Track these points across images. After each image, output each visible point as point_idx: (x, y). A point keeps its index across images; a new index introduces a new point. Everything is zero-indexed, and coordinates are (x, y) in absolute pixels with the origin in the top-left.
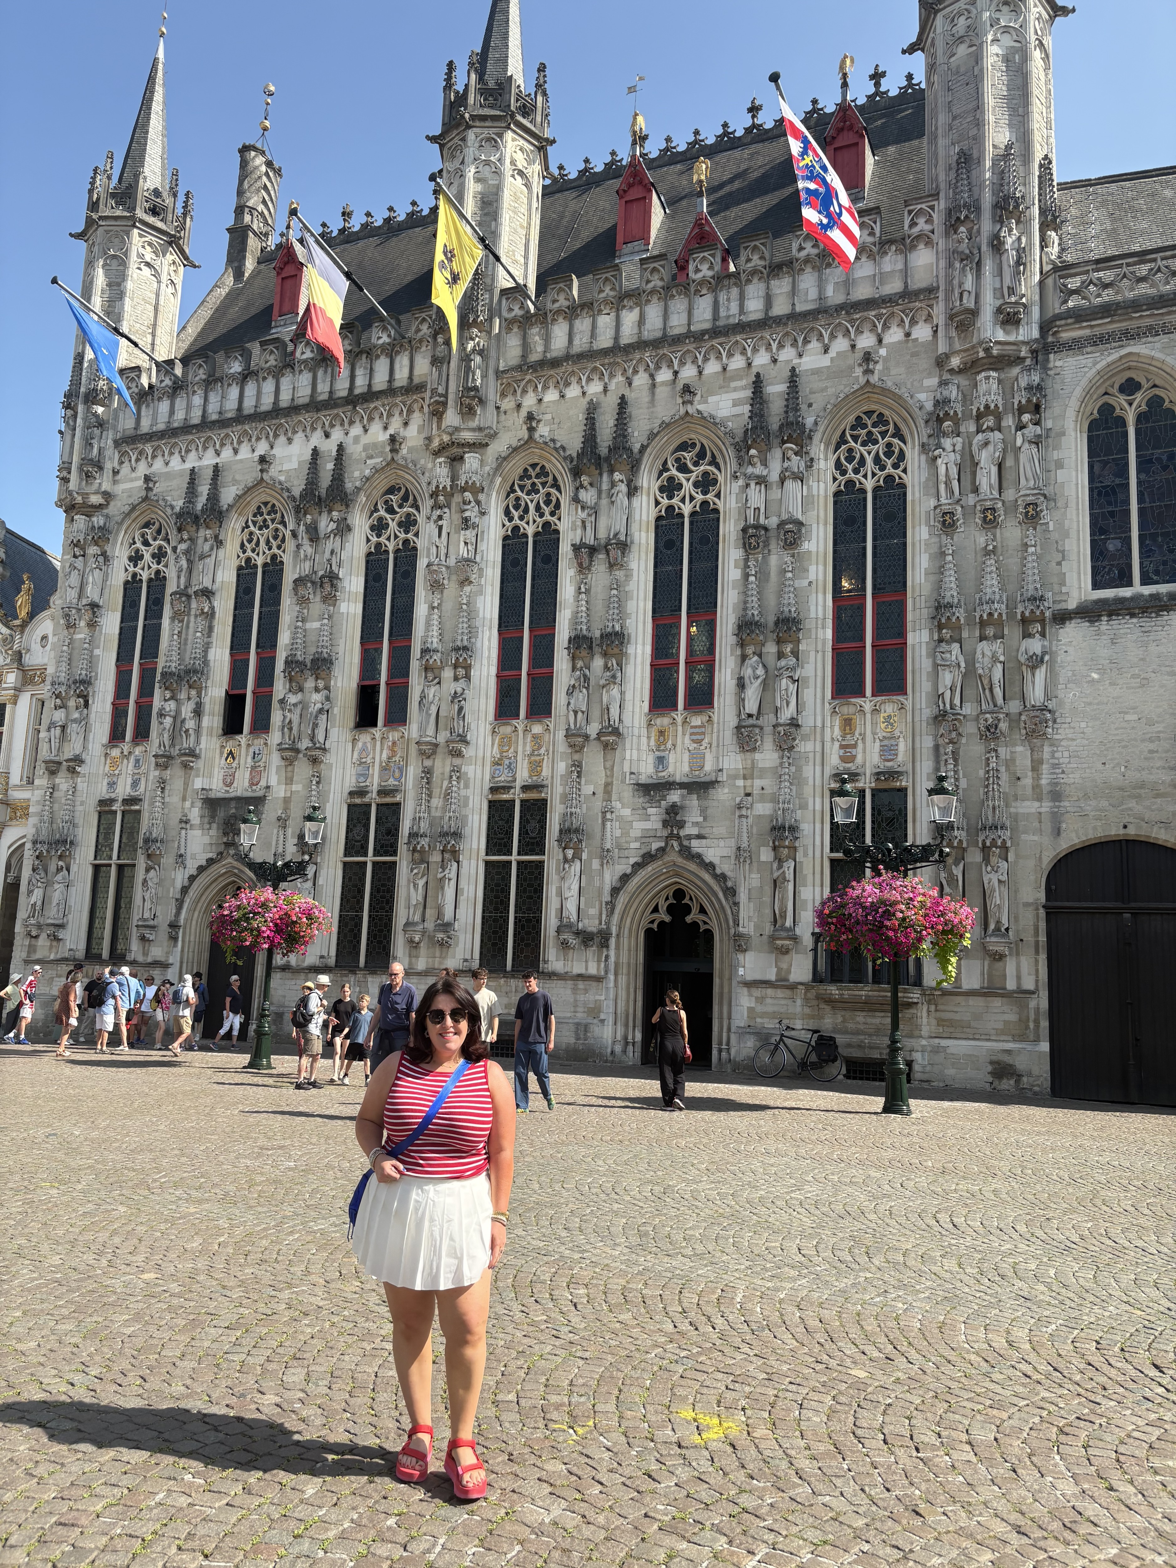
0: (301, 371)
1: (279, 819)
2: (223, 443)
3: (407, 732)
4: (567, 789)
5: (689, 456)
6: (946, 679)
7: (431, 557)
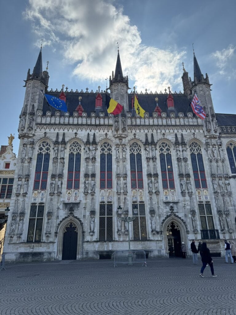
0: (83, 118)
1: (84, 208)
2: (65, 129)
3: (113, 190)
4: (150, 203)
5: (164, 145)
6: (215, 186)
7: (117, 157)
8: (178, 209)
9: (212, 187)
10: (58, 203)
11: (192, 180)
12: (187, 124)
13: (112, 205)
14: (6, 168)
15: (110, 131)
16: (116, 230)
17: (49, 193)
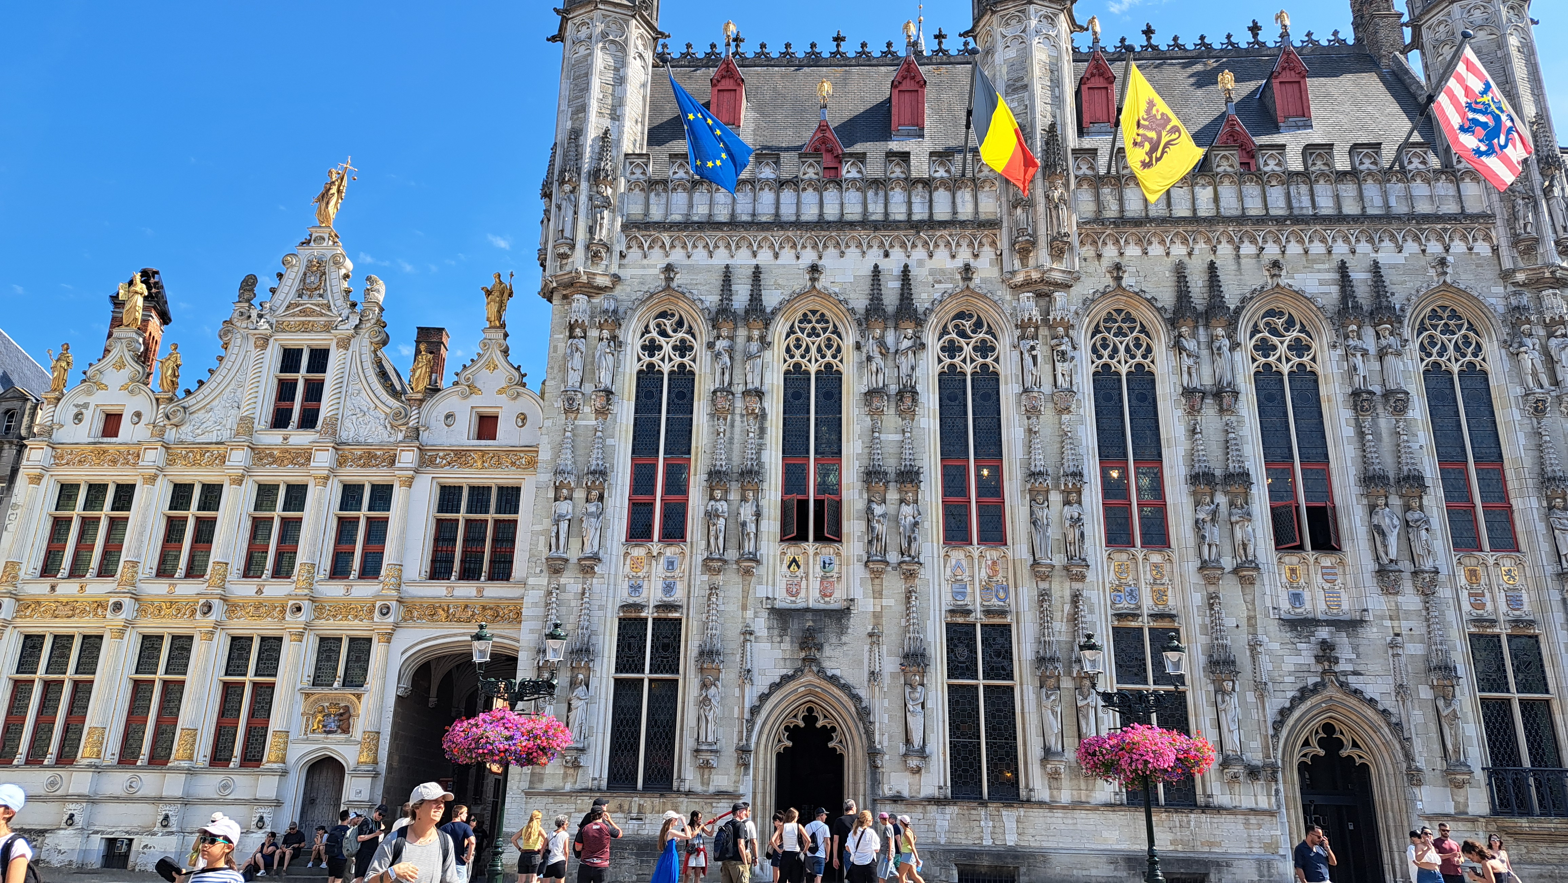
0: (848, 189)
1: (871, 635)
2: (760, 246)
3: (1010, 554)
4: (1207, 620)
5: (1279, 322)
7: (1028, 384)
8: (1358, 656)
9: (1545, 547)
10: (744, 608)
11: (1435, 509)
12: (1399, 208)
13: (1007, 628)
14: (480, 437)
15: (987, 253)
16: (1035, 751)
17: (699, 559)
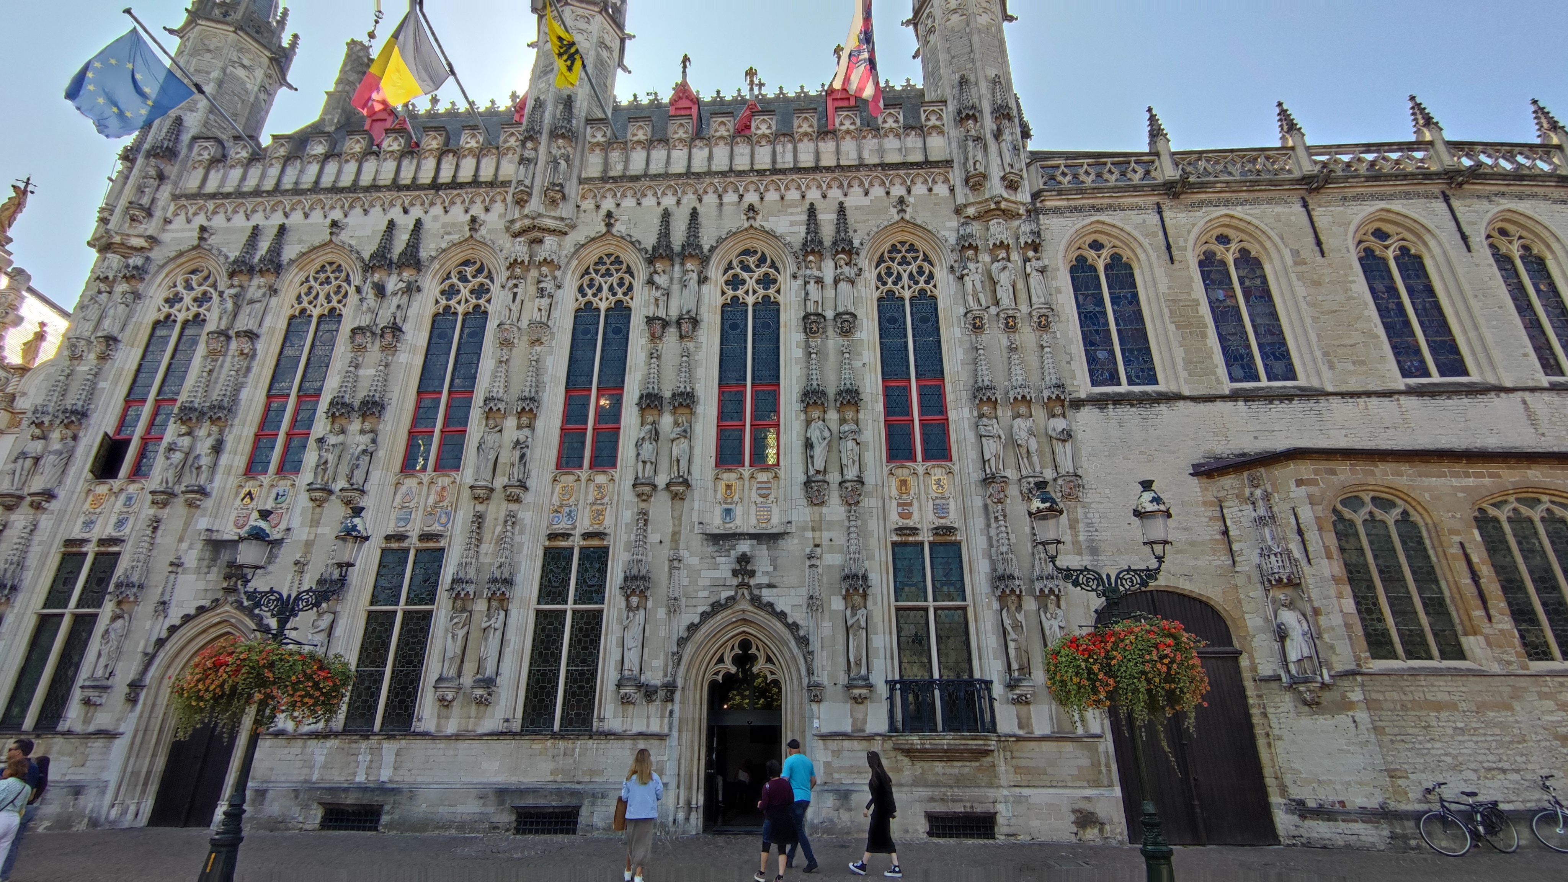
0: (385, 159)
1: (297, 563)
2: (292, 208)
3: (458, 477)
5: (752, 260)
6: (991, 448)
7: (503, 318)
8: (775, 569)
9: (972, 454)
10: (181, 540)
12: (871, 159)
13: (442, 551)
